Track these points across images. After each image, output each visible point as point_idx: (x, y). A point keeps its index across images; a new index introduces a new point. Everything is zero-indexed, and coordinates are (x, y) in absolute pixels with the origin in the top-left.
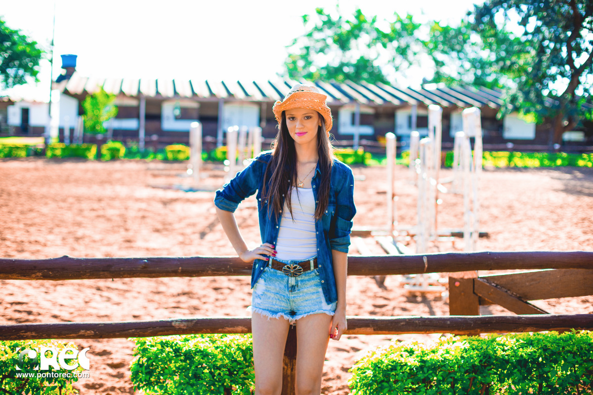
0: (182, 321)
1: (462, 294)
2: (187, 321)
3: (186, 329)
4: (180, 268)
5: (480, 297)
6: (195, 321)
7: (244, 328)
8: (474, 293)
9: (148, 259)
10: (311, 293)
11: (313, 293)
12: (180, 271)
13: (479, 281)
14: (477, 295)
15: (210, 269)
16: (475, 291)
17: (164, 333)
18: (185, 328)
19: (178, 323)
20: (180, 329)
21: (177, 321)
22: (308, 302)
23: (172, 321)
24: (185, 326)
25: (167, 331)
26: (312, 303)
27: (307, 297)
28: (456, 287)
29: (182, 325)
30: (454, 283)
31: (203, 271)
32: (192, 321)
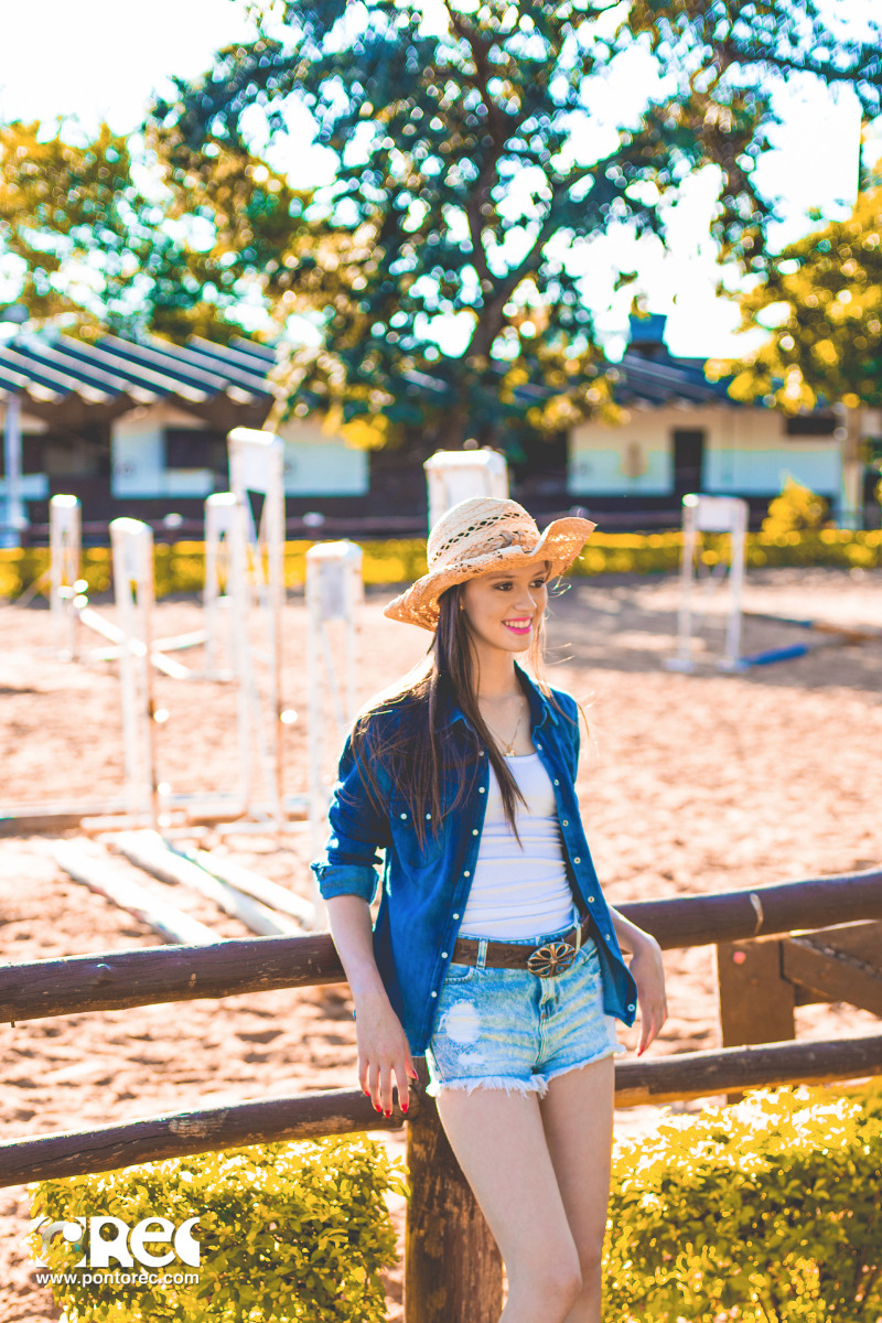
0: (191, 1118)
1: (754, 981)
2: (204, 1116)
3: (207, 1139)
4: (194, 976)
5: (797, 987)
6: (224, 1116)
7: (344, 1119)
8: (783, 976)
9: (108, 960)
10: (580, 1011)
11: (585, 1009)
12: (192, 984)
13: (795, 946)
14: (789, 981)
15: (265, 971)
16: (786, 972)
17: (152, 1154)
18: (203, 1135)
19: (183, 1123)
20: (192, 1138)
21: (178, 1119)
22: (577, 1034)
23: (169, 1120)
24: (202, 1130)
25: (161, 1148)
26: (588, 1034)
27: (577, 1023)
28: (736, 965)
29: (195, 1129)
30: (732, 956)
31: (249, 978)
32: (215, 1114)
